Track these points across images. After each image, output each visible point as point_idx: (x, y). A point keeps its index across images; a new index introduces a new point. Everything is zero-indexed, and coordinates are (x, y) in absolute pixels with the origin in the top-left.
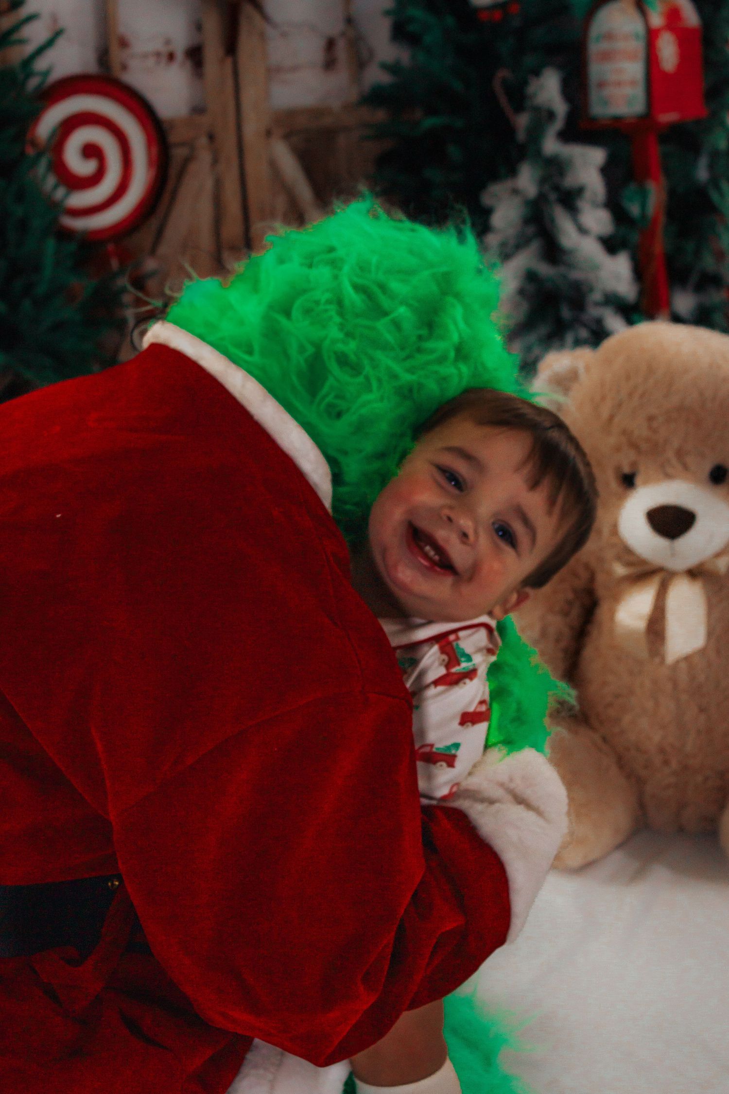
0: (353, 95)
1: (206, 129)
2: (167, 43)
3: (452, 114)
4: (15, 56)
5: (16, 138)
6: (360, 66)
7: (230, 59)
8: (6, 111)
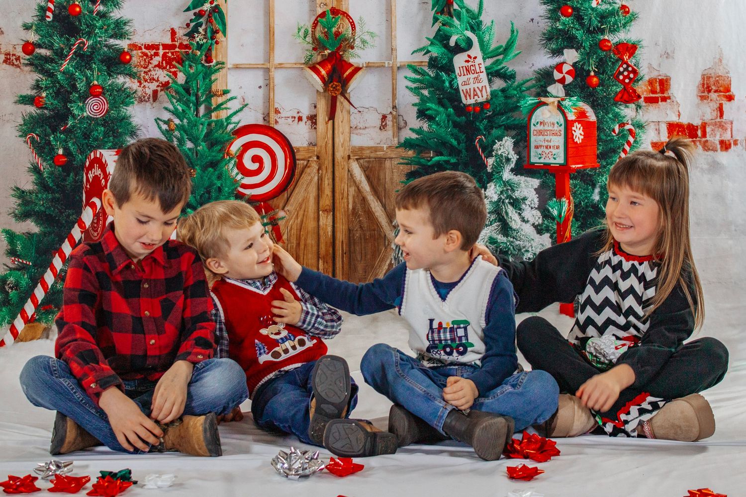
0: (395, 142)
1: (316, 153)
2: (298, 113)
3: (450, 155)
4: (223, 115)
5: (220, 151)
6: (400, 129)
7: (331, 122)
8: (216, 139)
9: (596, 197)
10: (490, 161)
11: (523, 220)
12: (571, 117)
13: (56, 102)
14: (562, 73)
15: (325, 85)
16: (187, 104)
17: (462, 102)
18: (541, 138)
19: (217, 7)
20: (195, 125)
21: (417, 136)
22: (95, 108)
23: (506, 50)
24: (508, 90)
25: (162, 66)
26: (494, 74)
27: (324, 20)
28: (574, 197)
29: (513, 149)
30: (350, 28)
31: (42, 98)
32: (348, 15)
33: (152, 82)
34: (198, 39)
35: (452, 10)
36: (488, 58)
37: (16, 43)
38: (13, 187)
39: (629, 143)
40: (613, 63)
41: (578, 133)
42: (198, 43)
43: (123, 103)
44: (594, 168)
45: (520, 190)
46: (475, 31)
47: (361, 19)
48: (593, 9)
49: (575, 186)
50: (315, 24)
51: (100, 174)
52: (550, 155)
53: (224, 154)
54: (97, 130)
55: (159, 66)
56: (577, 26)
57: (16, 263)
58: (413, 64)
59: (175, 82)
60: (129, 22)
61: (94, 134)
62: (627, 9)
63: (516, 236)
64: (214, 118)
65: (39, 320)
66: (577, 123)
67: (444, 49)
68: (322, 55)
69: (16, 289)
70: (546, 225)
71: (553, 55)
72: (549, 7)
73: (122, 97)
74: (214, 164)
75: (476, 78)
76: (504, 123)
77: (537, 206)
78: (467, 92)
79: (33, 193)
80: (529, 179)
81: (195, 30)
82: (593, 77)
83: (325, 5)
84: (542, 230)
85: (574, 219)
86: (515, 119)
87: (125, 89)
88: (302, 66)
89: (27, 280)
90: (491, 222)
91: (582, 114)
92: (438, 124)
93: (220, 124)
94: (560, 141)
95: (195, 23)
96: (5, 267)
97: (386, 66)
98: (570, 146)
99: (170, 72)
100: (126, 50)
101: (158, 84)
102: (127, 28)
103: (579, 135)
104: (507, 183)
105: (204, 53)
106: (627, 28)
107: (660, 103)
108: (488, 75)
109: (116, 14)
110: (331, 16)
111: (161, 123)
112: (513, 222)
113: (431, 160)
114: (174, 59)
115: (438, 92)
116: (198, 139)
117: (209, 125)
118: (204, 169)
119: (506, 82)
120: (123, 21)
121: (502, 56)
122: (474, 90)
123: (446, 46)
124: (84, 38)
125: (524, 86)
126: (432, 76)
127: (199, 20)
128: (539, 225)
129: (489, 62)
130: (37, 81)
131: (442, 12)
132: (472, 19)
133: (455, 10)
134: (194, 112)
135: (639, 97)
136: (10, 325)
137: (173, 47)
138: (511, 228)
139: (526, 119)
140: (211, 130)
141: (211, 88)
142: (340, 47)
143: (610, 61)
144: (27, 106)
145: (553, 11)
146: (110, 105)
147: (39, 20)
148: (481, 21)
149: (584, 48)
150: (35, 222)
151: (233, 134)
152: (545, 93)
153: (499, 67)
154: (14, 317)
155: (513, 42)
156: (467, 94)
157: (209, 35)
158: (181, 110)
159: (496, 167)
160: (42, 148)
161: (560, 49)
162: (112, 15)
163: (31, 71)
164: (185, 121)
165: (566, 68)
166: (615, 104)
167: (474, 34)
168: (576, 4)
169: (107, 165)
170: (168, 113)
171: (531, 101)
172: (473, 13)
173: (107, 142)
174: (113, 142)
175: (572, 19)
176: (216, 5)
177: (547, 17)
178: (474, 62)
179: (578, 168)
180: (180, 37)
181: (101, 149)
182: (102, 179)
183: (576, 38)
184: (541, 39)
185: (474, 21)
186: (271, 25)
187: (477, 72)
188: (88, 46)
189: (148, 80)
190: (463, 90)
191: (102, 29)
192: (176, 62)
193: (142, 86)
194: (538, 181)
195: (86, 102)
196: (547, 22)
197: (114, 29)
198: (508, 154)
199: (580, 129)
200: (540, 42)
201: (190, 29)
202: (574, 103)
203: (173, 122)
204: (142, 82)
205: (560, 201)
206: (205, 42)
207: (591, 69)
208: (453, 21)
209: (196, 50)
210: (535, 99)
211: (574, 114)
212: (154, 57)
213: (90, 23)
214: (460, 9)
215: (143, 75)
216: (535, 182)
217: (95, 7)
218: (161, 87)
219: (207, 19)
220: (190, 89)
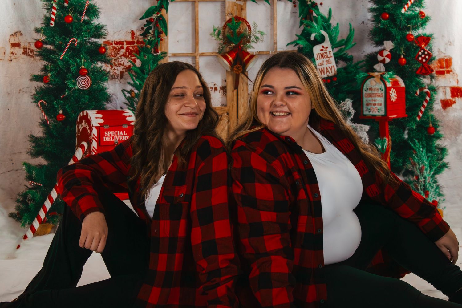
1: (226, 111)
2: (214, 85)
7: (235, 91)
9: (406, 136)
12: (389, 85)
13: (57, 79)
14: (383, 56)
15: (231, 67)
16: (142, 79)
18: (370, 98)
19: (161, 16)
22: (84, 82)
23: (346, 42)
24: (348, 68)
25: (126, 55)
26: (338, 58)
27: (231, 24)
28: (391, 138)
29: (353, 106)
30: (248, 29)
31: (48, 77)
32: (246, 21)
33: (119, 66)
34: (149, 38)
35: (312, 16)
36: (336, 47)
37: (30, 41)
38: (30, 135)
39: (426, 101)
40: (415, 50)
41: (393, 95)
42: (149, 40)
43: (101, 80)
44: (404, 118)
46: (326, 30)
47: (254, 23)
48: (402, 14)
49: (392, 129)
50: (225, 27)
51: (87, 126)
52: (376, 111)
54: (84, 98)
55: (123, 55)
56: (392, 26)
57: (32, 185)
59: (134, 66)
60: (104, 27)
61: (82, 100)
62: (423, 14)
65: (48, 222)
66: (392, 89)
67: (307, 42)
68: (230, 47)
69: (33, 202)
71: (377, 45)
72: (374, 14)
73: (101, 76)
75: (328, 61)
76: (346, 89)
79: (43, 139)
80: (363, 125)
81: (147, 31)
82: (403, 58)
83: (231, 14)
85: (392, 151)
86: (353, 87)
87: (103, 70)
88: (217, 54)
89: (39, 195)
94: (381, 100)
95: (147, 27)
96: (26, 188)
97: (270, 53)
98: (388, 103)
99: (131, 59)
100: (102, 45)
101: (123, 67)
102: (103, 31)
103: (394, 97)
105: (153, 47)
106: (424, 26)
107: (446, 74)
108: (335, 58)
109: (95, 22)
110: (235, 22)
111: (126, 93)
114: (133, 51)
119: (347, 63)
120: (100, 26)
121: (344, 46)
122: (327, 69)
123: (309, 40)
124: (75, 38)
125: (359, 65)
127: (150, 25)
129: (336, 50)
130: (45, 66)
131: (306, 18)
132: (325, 22)
133: (314, 17)
135: (432, 71)
136: (30, 225)
137: (133, 43)
139: (360, 87)
142: (241, 41)
143: (413, 48)
144: (38, 82)
145: (376, 17)
146: (93, 81)
147: (46, 26)
148: (330, 24)
149: (397, 40)
150: (44, 158)
152: (374, 70)
153: (342, 53)
154: (33, 220)
155: (351, 37)
156: (322, 71)
157: (156, 35)
158: (138, 84)
160: (48, 110)
161: (381, 41)
162: (93, 22)
163: (41, 59)
165: (386, 53)
166: (417, 76)
167: (326, 32)
168: (391, 11)
169: (91, 120)
170: (131, 86)
171: (363, 75)
172: (325, 19)
173: (91, 105)
174: (95, 105)
175: (389, 21)
176: (160, 15)
177: (373, 20)
178: (326, 51)
179: (394, 117)
180: (137, 36)
181: (87, 110)
182: (88, 129)
183: (392, 33)
184: (369, 35)
185: (326, 24)
186: (197, 28)
187: (329, 57)
188: (78, 43)
189: (117, 65)
190: (319, 69)
191: (87, 31)
192: (135, 52)
193: (113, 68)
194: (369, 126)
195: (77, 80)
196: (373, 24)
197: (95, 32)
198: (349, 109)
199: (394, 92)
200: (369, 36)
201: (144, 31)
202: (391, 76)
203: (134, 92)
204: (113, 66)
205: (383, 139)
206: (154, 39)
207: (401, 53)
208: (313, 24)
209: (148, 45)
210: (366, 73)
211: (391, 83)
212: (121, 50)
213: (79, 28)
214: (317, 16)
215: (114, 61)
216: (366, 127)
217: (81, 17)
218: (125, 69)
219: (155, 24)
220: (145, 70)
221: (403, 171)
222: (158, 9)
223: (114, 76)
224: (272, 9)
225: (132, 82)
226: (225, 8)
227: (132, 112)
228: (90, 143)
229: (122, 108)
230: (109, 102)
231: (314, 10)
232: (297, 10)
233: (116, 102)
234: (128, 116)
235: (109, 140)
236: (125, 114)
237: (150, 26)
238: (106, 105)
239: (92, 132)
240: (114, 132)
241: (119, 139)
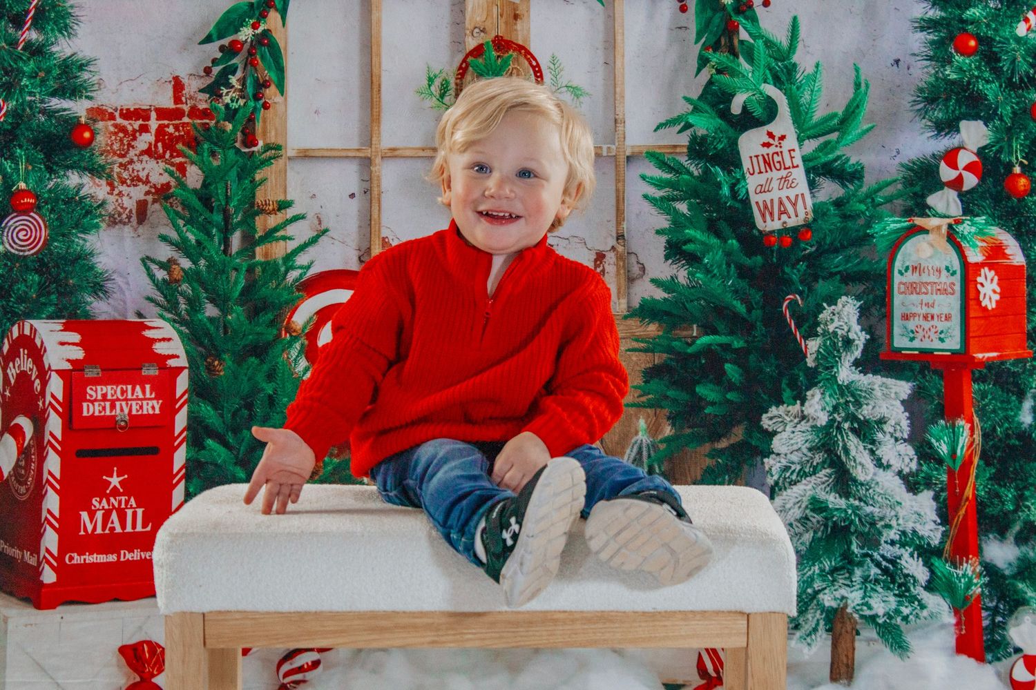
0: (622, 306)
3: (732, 333)
4: (278, 250)
5: (272, 323)
6: (631, 280)
8: (264, 300)
9: (1027, 419)
10: (813, 346)
11: (879, 463)
12: (975, 256)
14: (956, 168)
16: (205, 228)
17: (753, 226)
18: (914, 297)
19: (267, 33)
20: (223, 271)
21: (666, 296)
22: (21, 235)
23: (845, 121)
24: (848, 202)
25: (156, 152)
26: (818, 170)
27: (480, 60)
28: (981, 420)
29: (859, 322)
32: (528, 52)
33: (136, 185)
34: (227, 100)
35: (736, 42)
36: (809, 138)
41: (989, 290)
42: (227, 106)
43: (76, 226)
44: (1020, 360)
45: (872, 403)
46: (783, 83)
47: (554, 60)
48: (1018, 40)
49: (984, 395)
50: (462, 70)
51: (31, 370)
52: (933, 336)
53: (280, 330)
54: (25, 281)
56: (986, 75)
58: (658, 151)
59: (182, 185)
60: (87, 63)
61: (19, 289)
63: (866, 496)
64: (259, 258)
66: (986, 269)
67: (719, 121)
70: (926, 473)
71: (939, 132)
72: (931, 37)
73: (76, 214)
74: (260, 350)
75: (785, 179)
76: (840, 269)
77: (906, 436)
78: (766, 207)
80: (890, 381)
81: (223, 80)
82: (1019, 176)
83: (483, 31)
84: (919, 483)
85: (982, 463)
86: (862, 261)
87: (82, 199)
90: (815, 468)
91: (996, 252)
92: (708, 271)
93: (272, 269)
94: (951, 304)
95: (221, 67)
97: (605, 153)
98: (972, 314)
99: (172, 164)
100: (83, 120)
101: (147, 188)
102: (85, 76)
103: (990, 293)
104: (845, 390)
105: (240, 127)
108: (808, 172)
109: (63, 48)
110: (494, 54)
111: (154, 267)
112: (859, 468)
113: (693, 343)
114: (179, 139)
115: (707, 207)
116: (226, 299)
117: (250, 270)
118: (240, 359)
119: (844, 186)
120: (77, 61)
121: (837, 134)
122: (781, 203)
123: (725, 114)
125: (881, 194)
126: (696, 173)
127: (230, 60)
128: (911, 474)
129: (811, 146)
131: (716, 47)
132: (776, 59)
133: (742, 42)
134: (220, 244)
137: (177, 114)
138: (855, 480)
139: (885, 261)
140: (255, 281)
141: (254, 197)
145: (939, 45)
146: (53, 230)
148: (795, 65)
149: (1001, 119)
151: (298, 290)
152: (923, 209)
153: (831, 157)
155: (858, 106)
156: (766, 210)
157: (250, 90)
158: (193, 242)
159: (825, 358)
161: (952, 121)
162: (55, 49)
164: (202, 262)
165: (964, 158)
167: (781, 90)
168: (985, 30)
169: (45, 351)
170: (169, 248)
171: (892, 225)
172: (778, 49)
173: (45, 304)
174: (56, 305)
175: (976, 61)
176: (264, 31)
177: (926, 56)
178: (781, 147)
179: (988, 358)
180: (192, 93)
181: (34, 319)
182: (37, 377)
183: (985, 97)
184: (915, 101)
185: (780, 64)
186: (375, 70)
187: (787, 166)
188: (7, 111)
189: (128, 182)
190: (757, 203)
191: (35, 77)
192: (183, 145)
193: (116, 192)
194: (910, 384)
195: (3, 225)
196: (927, 67)
197: (60, 79)
198: (849, 331)
199: (992, 280)
200: (912, 106)
201: (213, 79)
202: (980, 229)
203: (178, 264)
204: (116, 184)
205: (953, 426)
206: (242, 104)
207: (1014, 160)
208: (739, 65)
209: (225, 120)
210: (903, 220)
211: (981, 251)
212: (140, 135)
213: (10, 65)
214: (752, 41)
215: (118, 170)
216: (903, 387)
217: (20, 33)
218: (153, 194)
219: (247, 59)
220: (213, 200)
221: (1017, 528)
222: (257, 13)
223: (120, 215)
224: (609, 16)
225: (174, 235)
226: (463, 12)
227: (173, 327)
228: (40, 421)
229: (140, 315)
230: (101, 295)
231: (744, 21)
232: (691, 20)
233: (124, 295)
234: (160, 340)
235: (100, 412)
236: (149, 334)
237: (229, 63)
238: (92, 305)
239: (47, 388)
240: (115, 387)
241: (130, 410)
